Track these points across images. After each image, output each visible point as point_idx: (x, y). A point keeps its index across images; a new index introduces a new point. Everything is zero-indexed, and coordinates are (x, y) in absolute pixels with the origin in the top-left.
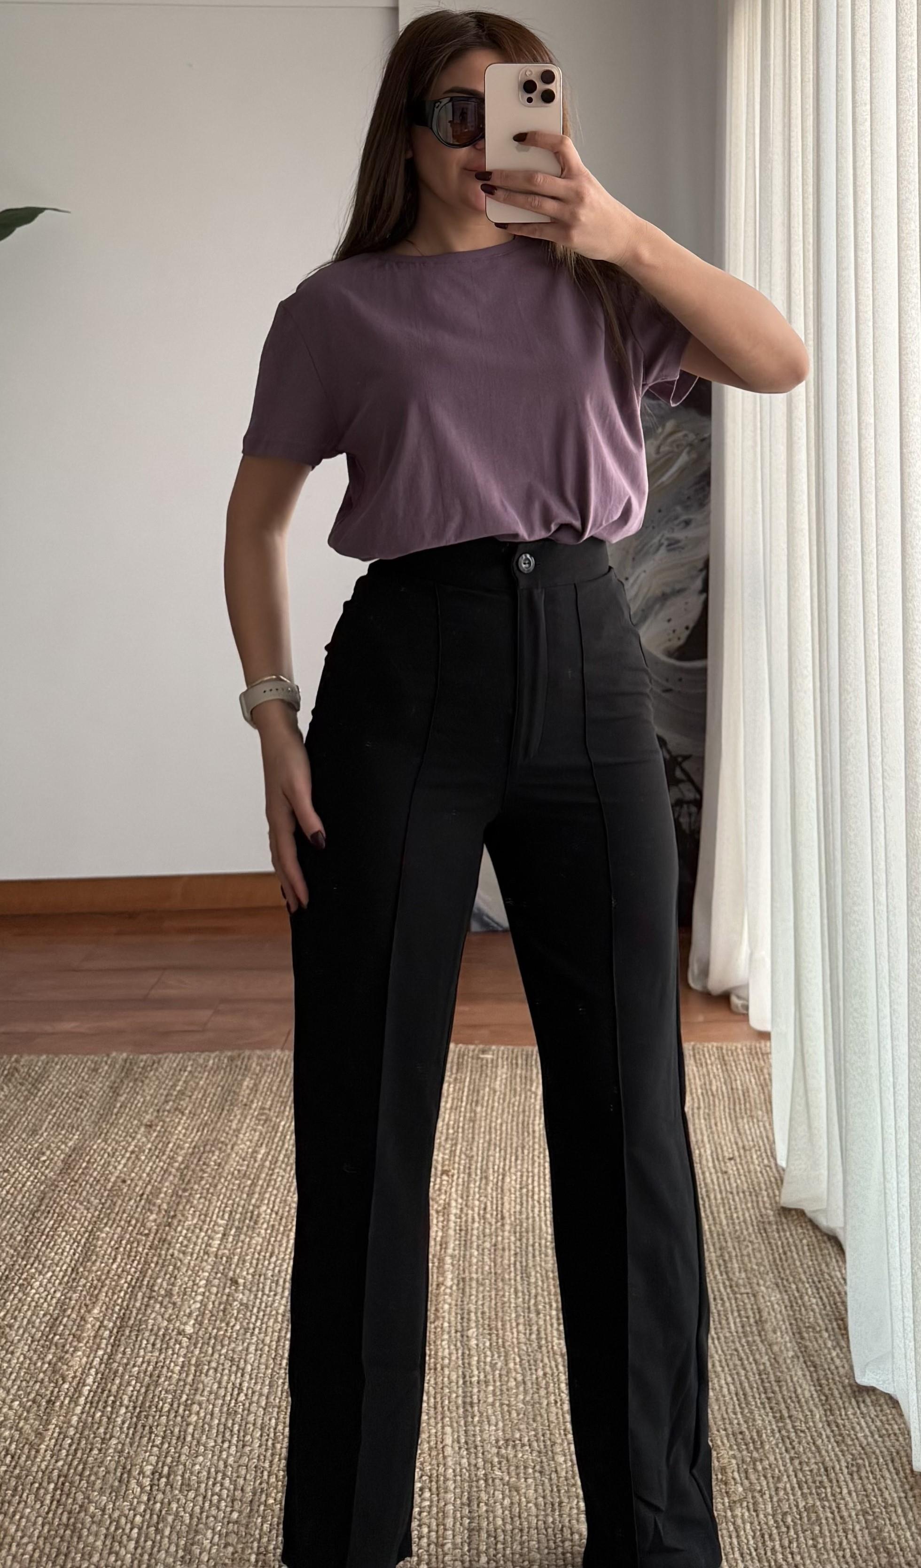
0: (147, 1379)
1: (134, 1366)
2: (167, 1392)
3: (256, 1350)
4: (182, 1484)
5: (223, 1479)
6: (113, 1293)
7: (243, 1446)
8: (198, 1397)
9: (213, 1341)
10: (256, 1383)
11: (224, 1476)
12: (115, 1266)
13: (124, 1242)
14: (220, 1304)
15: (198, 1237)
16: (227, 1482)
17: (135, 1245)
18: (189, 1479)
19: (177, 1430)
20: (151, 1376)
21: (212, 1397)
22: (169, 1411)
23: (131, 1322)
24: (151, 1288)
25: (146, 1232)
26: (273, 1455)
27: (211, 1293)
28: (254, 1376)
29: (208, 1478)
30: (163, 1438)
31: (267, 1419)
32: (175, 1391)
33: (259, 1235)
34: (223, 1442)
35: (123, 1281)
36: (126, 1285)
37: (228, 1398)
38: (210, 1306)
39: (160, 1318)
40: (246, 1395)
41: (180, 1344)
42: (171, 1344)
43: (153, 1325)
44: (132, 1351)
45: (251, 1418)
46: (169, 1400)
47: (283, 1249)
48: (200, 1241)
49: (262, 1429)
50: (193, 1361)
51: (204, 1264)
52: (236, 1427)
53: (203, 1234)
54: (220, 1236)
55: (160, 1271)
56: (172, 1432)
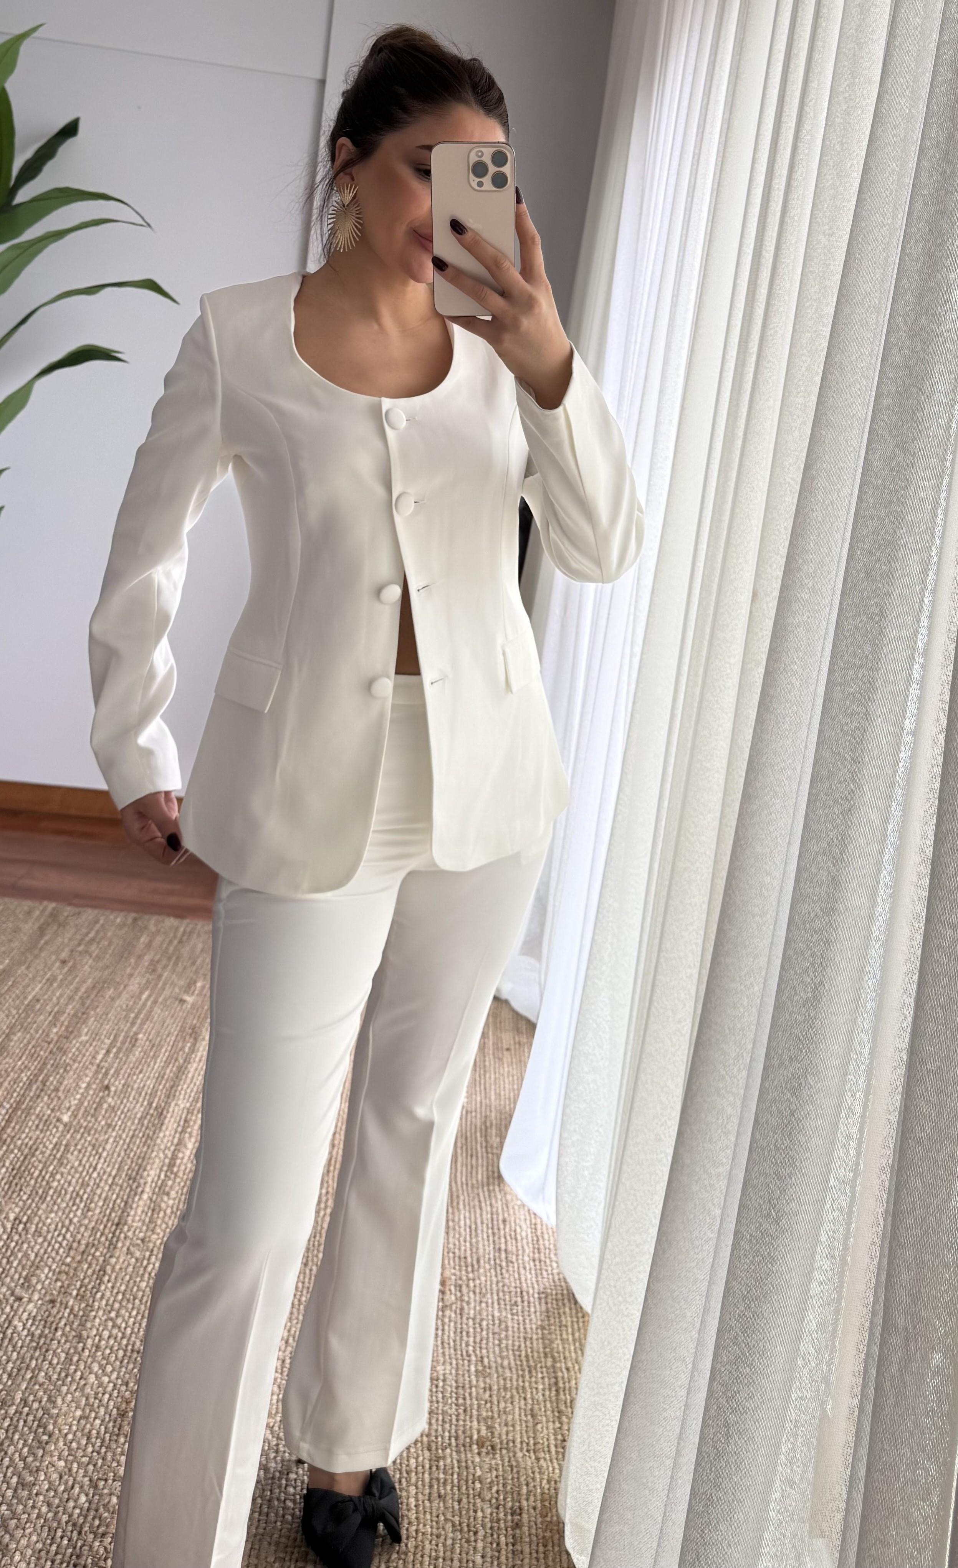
0: (27, 1151)
1: (19, 1139)
2: (40, 1162)
3: (114, 1141)
4: (36, 1231)
5: (66, 1232)
6: (15, 1083)
7: (88, 1210)
8: (62, 1169)
9: (82, 1130)
10: (108, 1166)
11: (68, 1230)
12: (20, 1063)
13: (30, 1047)
14: (94, 1102)
15: (87, 1050)
16: (68, 1235)
17: (38, 1049)
18: (41, 1228)
19: (40, 1191)
20: (31, 1148)
21: (73, 1170)
22: (38, 1177)
23: (24, 1106)
24: (44, 1083)
25: (49, 1040)
26: (108, 1220)
27: (88, 1094)
28: (108, 1160)
29: (55, 1230)
30: (30, 1195)
31: (110, 1194)
32: (46, 1162)
33: (134, 1055)
34: (73, 1205)
35: (23, 1075)
36: (25, 1079)
37: (84, 1173)
38: (86, 1104)
39: (45, 1107)
40: (99, 1174)
41: (57, 1128)
42: (51, 1127)
43: (40, 1111)
44: (21, 1127)
45: (99, 1191)
46: (40, 1168)
47: (150, 1069)
48: (88, 1054)
49: (105, 1200)
50: (64, 1142)
51: (87, 1071)
52: (85, 1196)
53: (91, 1049)
54: (104, 1051)
55: (53, 1071)
56: (37, 1193)
